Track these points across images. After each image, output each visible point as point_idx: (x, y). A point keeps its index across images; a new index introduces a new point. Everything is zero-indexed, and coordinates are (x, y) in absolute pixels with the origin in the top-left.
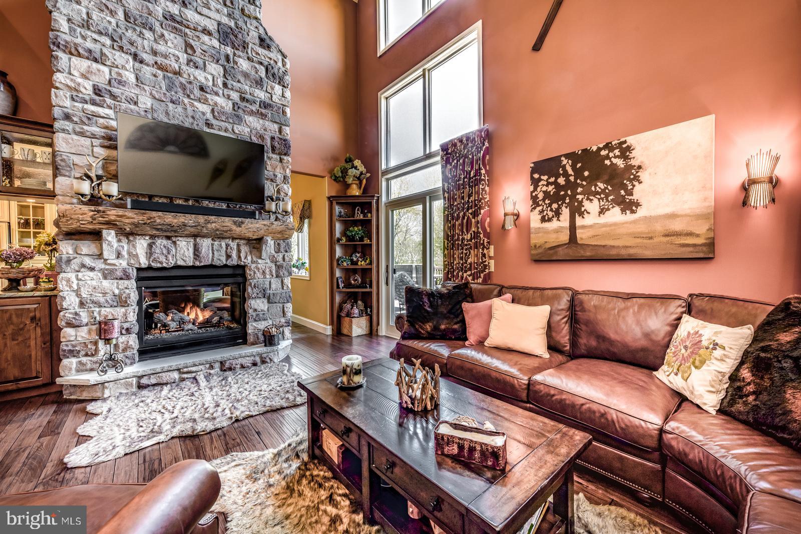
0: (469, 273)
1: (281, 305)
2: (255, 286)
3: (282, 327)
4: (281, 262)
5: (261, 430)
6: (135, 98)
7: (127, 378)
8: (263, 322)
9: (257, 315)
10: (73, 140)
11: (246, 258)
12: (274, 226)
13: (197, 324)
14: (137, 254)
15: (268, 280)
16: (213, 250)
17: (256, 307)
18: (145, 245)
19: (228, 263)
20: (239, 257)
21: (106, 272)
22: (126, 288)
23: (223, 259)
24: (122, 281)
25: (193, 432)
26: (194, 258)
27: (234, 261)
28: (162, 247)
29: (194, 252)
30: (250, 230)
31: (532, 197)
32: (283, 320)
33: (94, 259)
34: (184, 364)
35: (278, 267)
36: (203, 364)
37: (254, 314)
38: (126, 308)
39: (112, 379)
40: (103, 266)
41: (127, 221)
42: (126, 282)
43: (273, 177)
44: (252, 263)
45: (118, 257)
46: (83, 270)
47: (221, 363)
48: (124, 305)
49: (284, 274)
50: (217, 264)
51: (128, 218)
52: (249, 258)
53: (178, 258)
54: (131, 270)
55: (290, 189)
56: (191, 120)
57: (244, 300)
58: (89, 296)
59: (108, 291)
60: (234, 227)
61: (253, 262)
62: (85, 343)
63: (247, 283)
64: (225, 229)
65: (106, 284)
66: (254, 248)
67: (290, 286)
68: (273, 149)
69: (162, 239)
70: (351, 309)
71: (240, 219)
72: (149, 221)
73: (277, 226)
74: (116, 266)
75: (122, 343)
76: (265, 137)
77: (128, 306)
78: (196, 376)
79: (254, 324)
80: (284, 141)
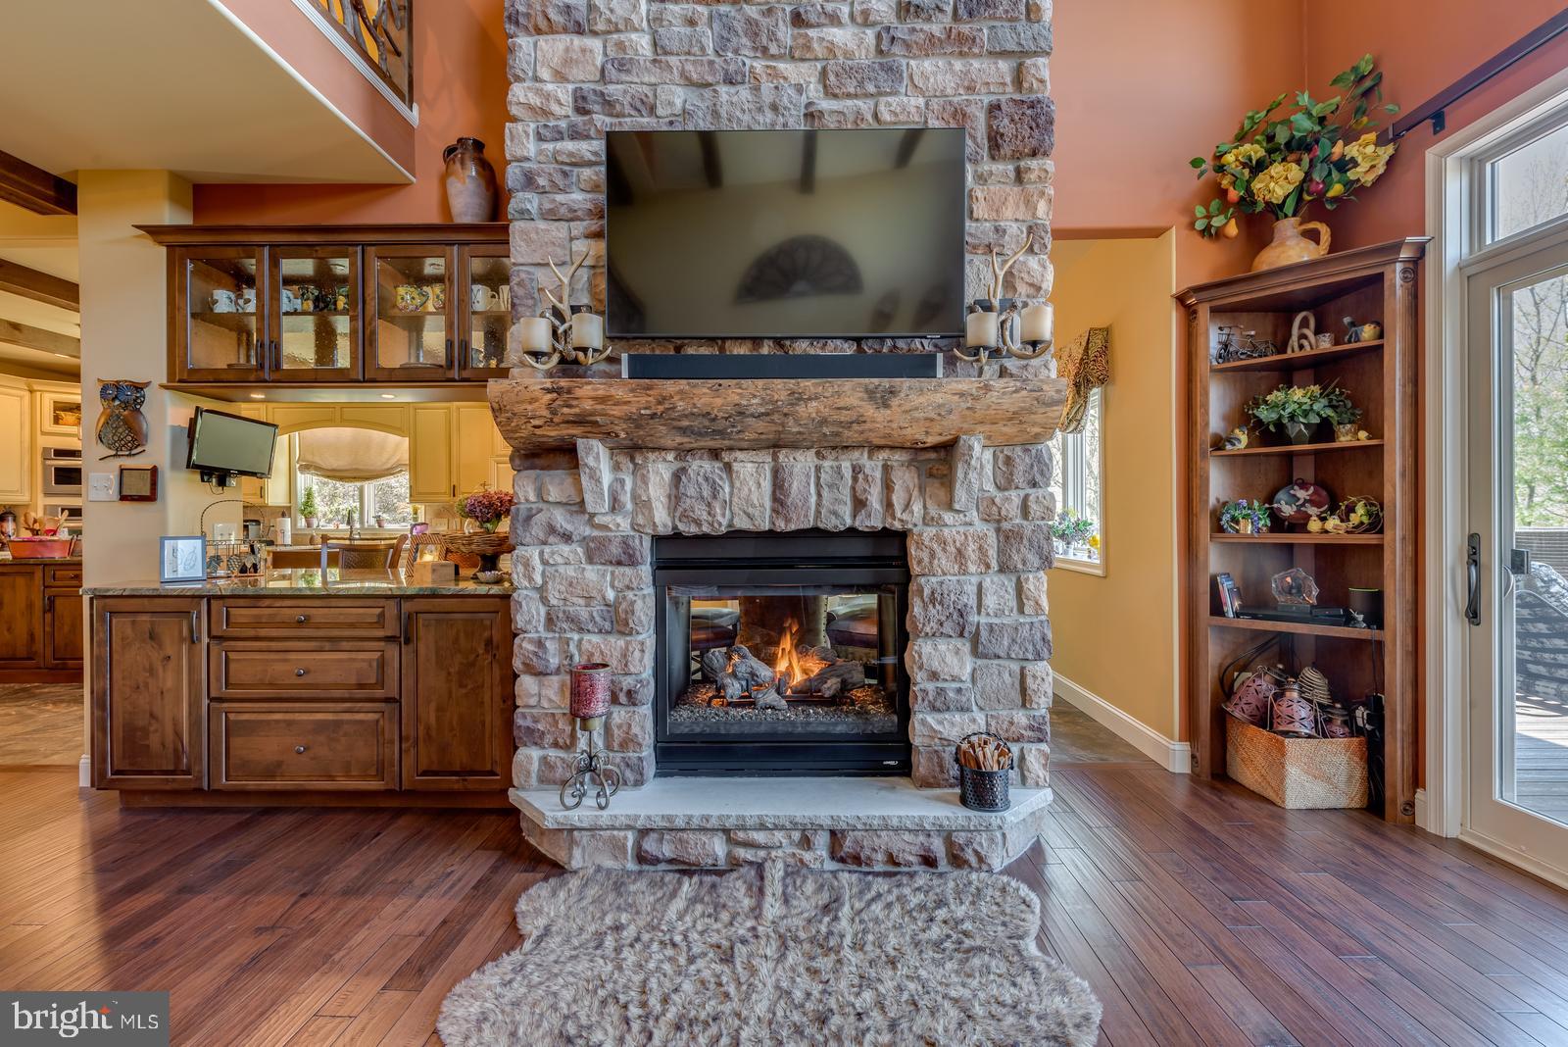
1: (1015, 667)
2: (933, 600)
3: (1017, 740)
4: (1017, 521)
6: (650, 95)
7: (613, 828)
8: (957, 717)
9: (941, 692)
10: (537, 233)
11: (907, 506)
12: (993, 397)
13: (789, 692)
14: (649, 500)
15: (975, 580)
16: (818, 485)
17: (936, 665)
18: (667, 476)
19: (857, 524)
20: (889, 505)
21: (592, 545)
22: (628, 588)
23: (846, 512)
24: (622, 569)
26: (774, 510)
27: (873, 519)
28: (700, 479)
29: (774, 493)
30: (916, 414)
32: (1021, 718)
33: (572, 513)
34: (738, 817)
35: (1007, 538)
36: (783, 828)
37: (930, 686)
38: (628, 638)
39: (585, 825)
40: (588, 531)
41: (616, 411)
42: (628, 570)
43: (992, 237)
44: (925, 524)
45: (613, 509)
46: (551, 539)
47: (833, 833)
48: (623, 629)
49: (1024, 563)
50: (830, 527)
51: (617, 404)
52: (917, 507)
53: (736, 509)
54: (637, 541)
55: (1051, 268)
56: (769, 116)
57: (903, 640)
58: (562, 603)
59: (594, 594)
60: (869, 410)
61: (927, 520)
62: (553, 714)
63: (913, 587)
64: (844, 416)
65: (591, 573)
66: (931, 475)
67: (1045, 603)
68: (995, 141)
69: (701, 458)
70: (1278, 696)
71: (886, 382)
72: (661, 408)
73: (1002, 395)
74: (610, 530)
75: (620, 727)
76: (968, 110)
77: (630, 634)
78: (765, 860)
79: (929, 719)
80: (1032, 106)
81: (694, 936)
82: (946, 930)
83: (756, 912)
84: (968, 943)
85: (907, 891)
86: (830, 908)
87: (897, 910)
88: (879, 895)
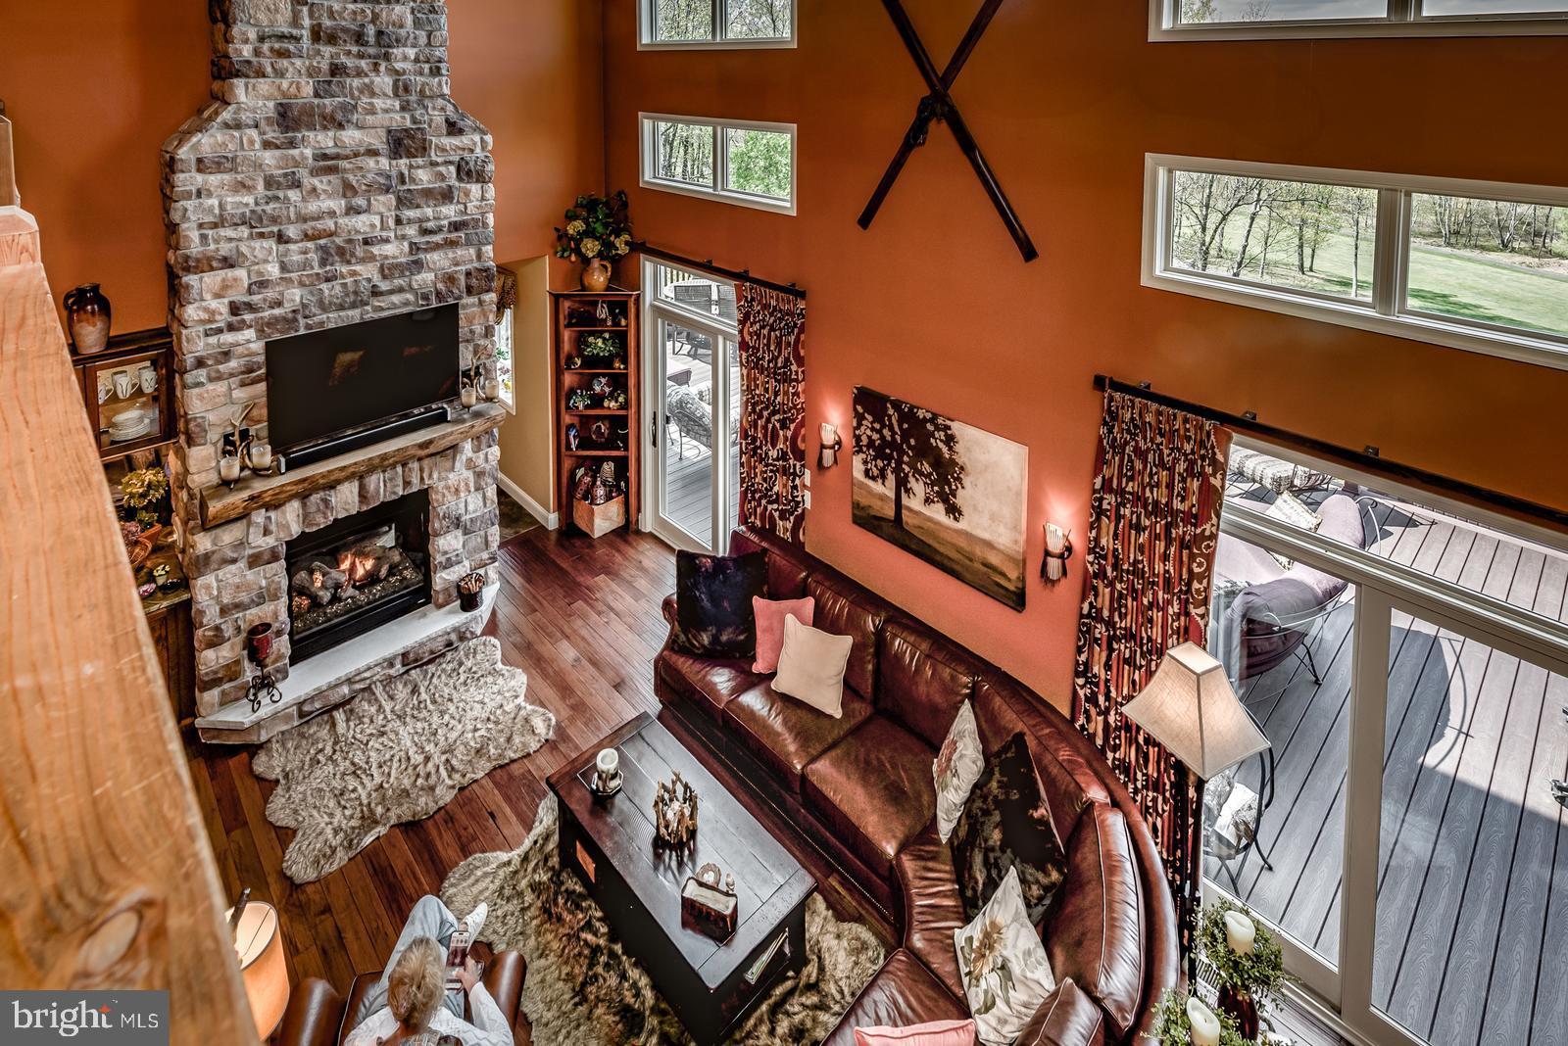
0: (775, 506)
1: (482, 533)
2: (444, 518)
3: (484, 567)
4: (483, 465)
5: (494, 808)
6: (280, 297)
7: (284, 710)
8: (456, 569)
9: (448, 559)
10: (208, 392)
11: (431, 476)
13: (357, 584)
14: (287, 522)
15: (464, 500)
16: (384, 484)
17: (446, 548)
18: (298, 509)
19: (405, 493)
20: (421, 479)
21: (251, 559)
22: (275, 575)
23: (399, 490)
24: (268, 566)
25: (414, 817)
26: (361, 502)
27: (414, 487)
28: (320, 501)
29: (360, 495)
31: (855, 436)
32: (486, 555)
33: (236, 547)
35: (479, 474)
36: (378, 664)
37: (443, 559)
38: (276, 602)
39: (266, 717)
40: (249, 553)
42: (274, 564)
43: (469, 336)
44: (439, 482)
45: (265, 535)
46: (223, 566)
47: (403, 655)
48: (272, 598)
49: (486, 483)
50: (391, 500)
52: (435, 475)
53: (338, 510)
54: (279, 547)
56: (351, 297)
57: (427, 542)
58: (231, 599)
59: (253, 585)
61: (440, 480)
63: (432, 515)
65: (251, 575)
67: (495, 498)
68: (470, 291)
74: (263, 546)
76: (456, 276)
77: (278, 599)
78: (370, 685)
79: (443, 575)
80: (486, 271)
81: (358, 736)
82: (466, 675)
83: (380, 709)
84: (476, 676)
85: (444, 666)
86: (415, 691)
87: (443, 677)
88: (433, 675)
